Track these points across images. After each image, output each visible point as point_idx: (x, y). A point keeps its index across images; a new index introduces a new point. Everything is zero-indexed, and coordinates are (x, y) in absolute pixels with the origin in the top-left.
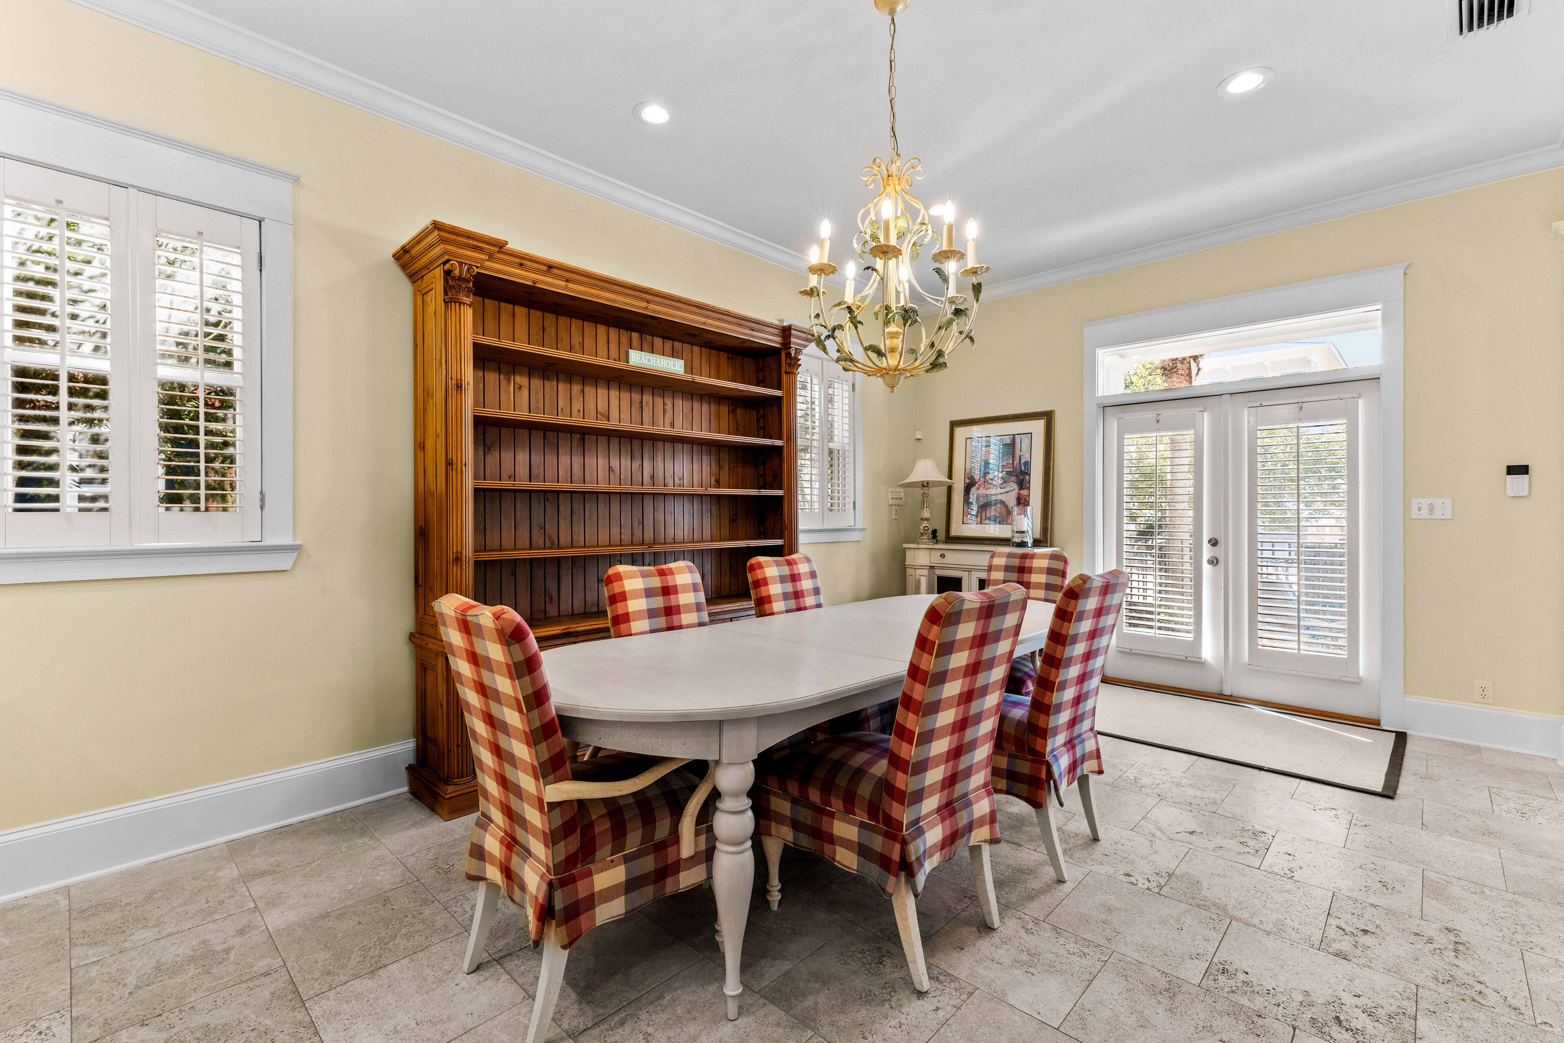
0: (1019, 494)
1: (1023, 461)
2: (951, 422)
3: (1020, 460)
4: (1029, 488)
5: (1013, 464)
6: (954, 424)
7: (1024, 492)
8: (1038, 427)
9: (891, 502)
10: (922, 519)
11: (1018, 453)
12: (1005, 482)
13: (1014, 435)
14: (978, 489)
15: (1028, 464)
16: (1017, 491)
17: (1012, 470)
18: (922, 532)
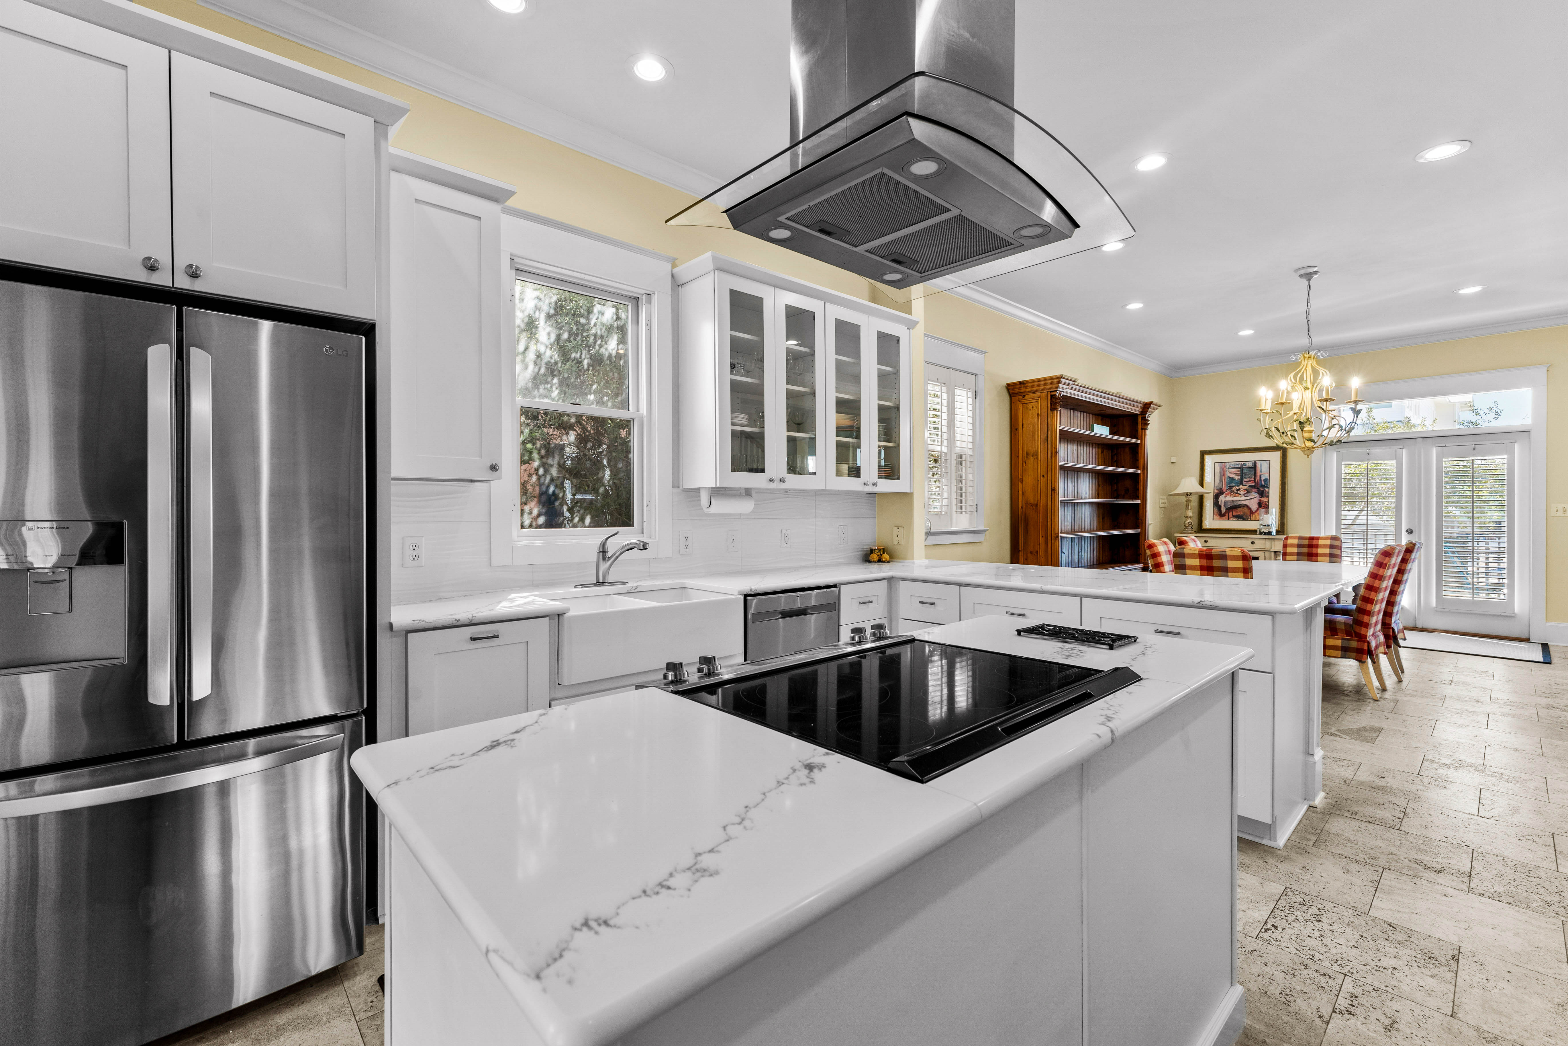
0: (1260, 500)
1: (1263, 479)
2: (1201, 451)
3: (1260, 477)
4: (1268, 497)
5: (1255, 480)
6: (1203, 454)
7: (1264, 499)
8: (1276, 457)
9: (1162, 506)
10: (1187, 517)
11: (1258, 473)
12: (1248, 492)
13: (1255, 462)
14: (1225, 497)
15: (1267, 481)
16: (1258, 498)
17: (1254, 484)
18: (1187, 525)
